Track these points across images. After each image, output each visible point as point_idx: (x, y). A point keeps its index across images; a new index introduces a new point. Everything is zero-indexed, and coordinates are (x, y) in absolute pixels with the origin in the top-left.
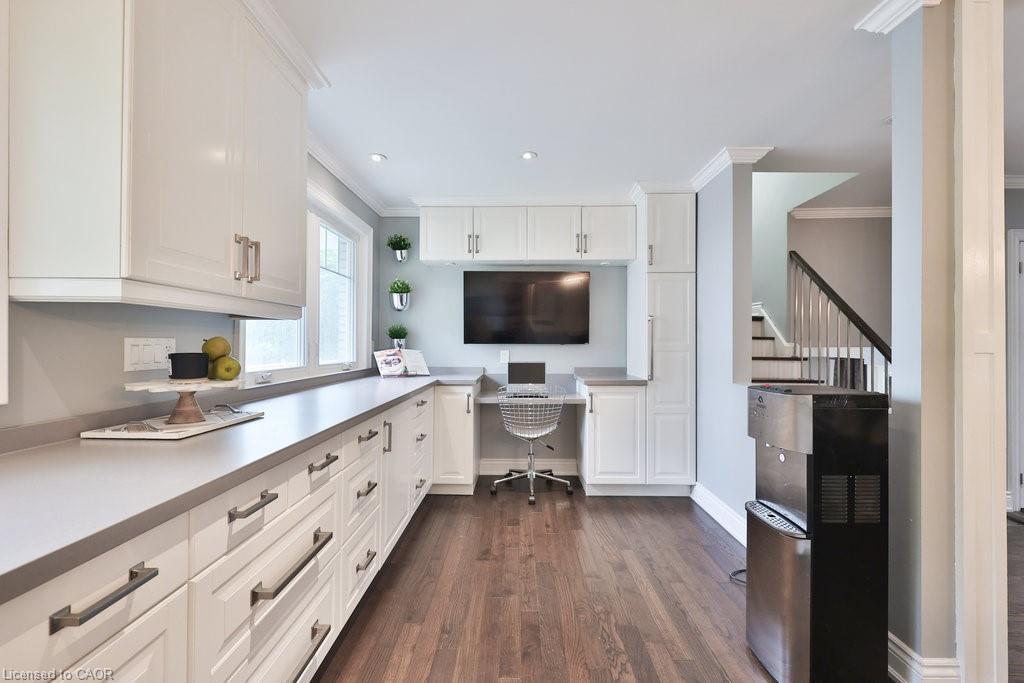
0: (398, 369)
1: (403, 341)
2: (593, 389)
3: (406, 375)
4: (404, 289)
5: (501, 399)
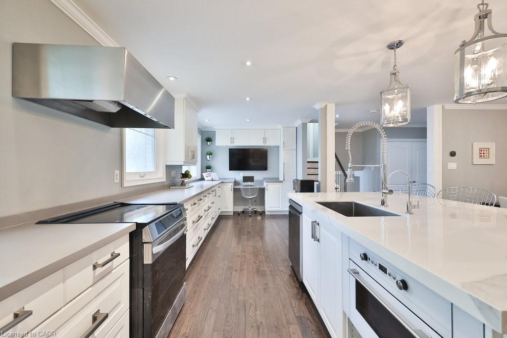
0: (210, 178)
1: (210, 170)
2: (268, 184)
3: (212, 180)
4: (210, 154)
5: (241, 187)
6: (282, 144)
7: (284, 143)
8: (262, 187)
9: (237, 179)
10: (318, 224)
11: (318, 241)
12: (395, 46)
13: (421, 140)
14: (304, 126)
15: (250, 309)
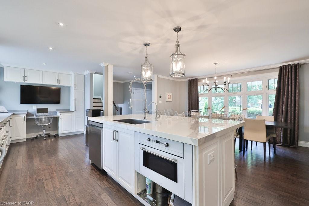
2: (61, 113)
5: (35, 117)
6: (73, 86)
7: (75, 85)
8: (55, 116)
9: (29, 111)
10: (117, 132)
11: (117, 141)
12: (147, 45)
13: (149, 90)
14: (91, 75)
15: (69, 199)
